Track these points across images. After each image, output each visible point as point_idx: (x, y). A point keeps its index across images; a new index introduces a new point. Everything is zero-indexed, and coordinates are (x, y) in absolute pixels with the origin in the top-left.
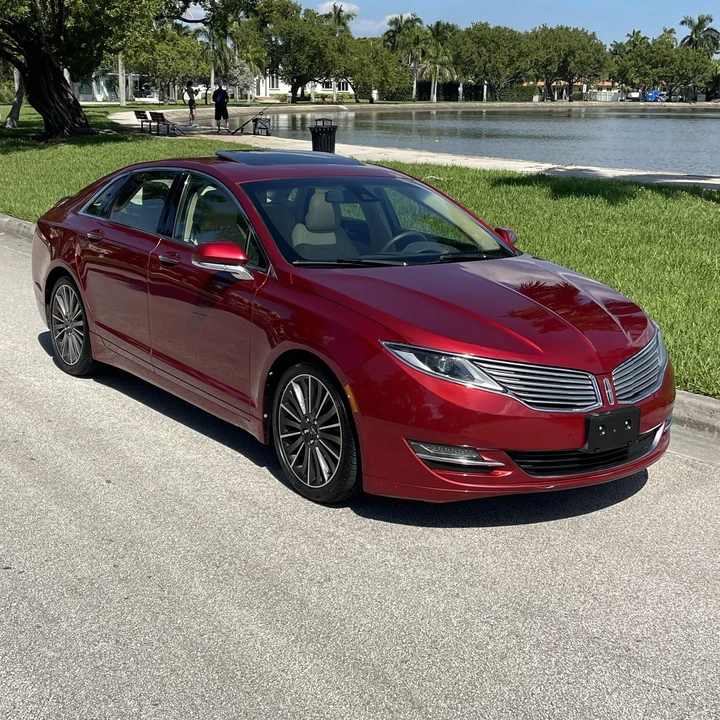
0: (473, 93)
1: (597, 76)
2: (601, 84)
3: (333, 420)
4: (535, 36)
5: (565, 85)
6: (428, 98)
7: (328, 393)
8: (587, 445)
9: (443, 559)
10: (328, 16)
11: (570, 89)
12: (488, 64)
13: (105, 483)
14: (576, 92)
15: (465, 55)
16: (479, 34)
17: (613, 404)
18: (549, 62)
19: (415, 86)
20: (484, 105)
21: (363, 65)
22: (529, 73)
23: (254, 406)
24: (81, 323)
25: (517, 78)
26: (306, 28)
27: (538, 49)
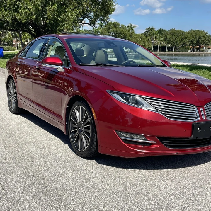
0: (170, 49)
1: (208, 44)
2: (209, 47)
3: (88, 123)
4: (189, 33)
5: (198, 47)
6: (157, 51)
7: (87, 112)
8: (192, 136)
9: (128, 182)
10: (128, 27)
11: (200, 48)
12: (175, 41)
13: (3, 147)
14: (201, 49)
15: (168, 38)
16: (172, 32)
17: (204, 119)
18: (194, 40)
19: (153, 47)
20: (174, 53)
21: (138, 41)
22: (187, 43)
23: (63, 120)
24: (15, 95)
25: (183, 45)
26: (121, 30)
27: (190, 36)
